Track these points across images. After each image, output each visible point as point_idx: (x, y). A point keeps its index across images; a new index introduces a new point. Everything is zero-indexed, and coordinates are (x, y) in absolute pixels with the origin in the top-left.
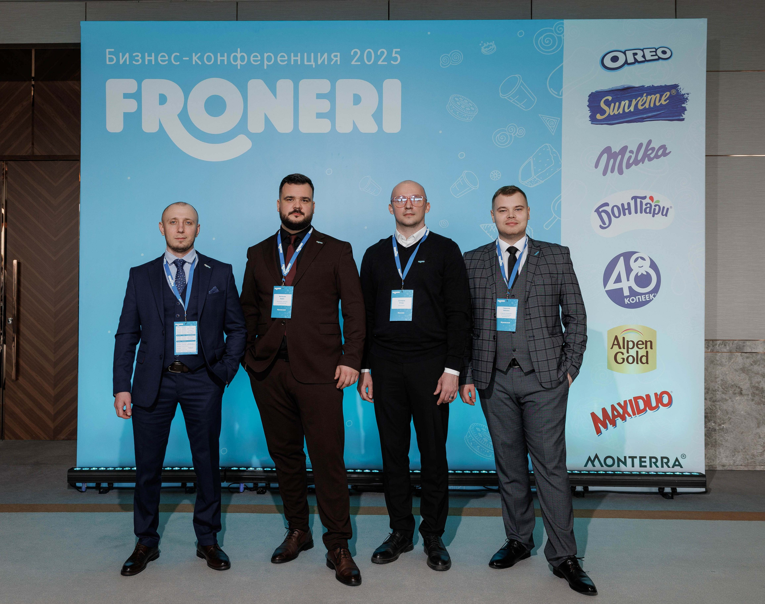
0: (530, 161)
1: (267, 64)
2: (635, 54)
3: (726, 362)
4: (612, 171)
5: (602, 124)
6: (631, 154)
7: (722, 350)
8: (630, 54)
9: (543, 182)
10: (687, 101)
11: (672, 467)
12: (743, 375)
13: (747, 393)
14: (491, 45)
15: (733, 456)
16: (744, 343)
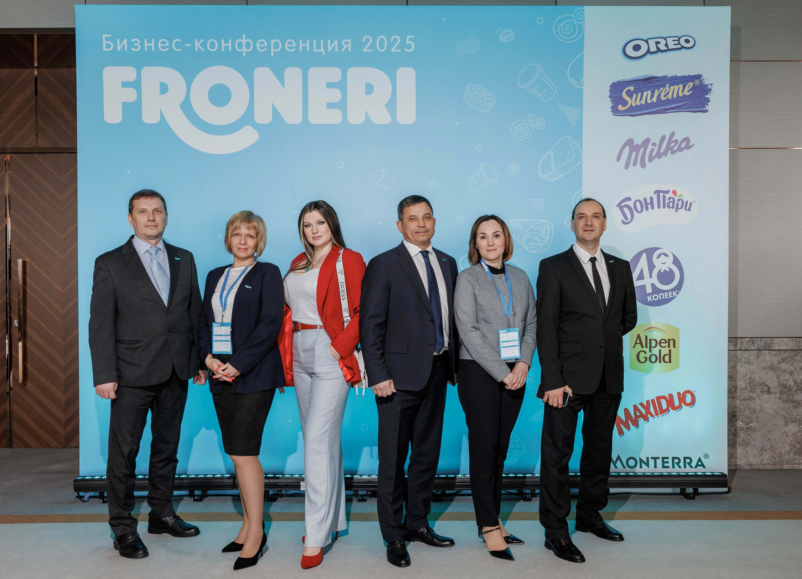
0: (550, 154)
1: (274, 51)
2: (658, 43)
3: (754, 360)
4: (635, 164)
5: (624, 116)
6: (654, 147)
7: (750, 348)
8: (652, 43)
9: (563, 175)
10: (711, 91)
11: (695, 468)
12: (771, 373)
13: (775, 391)
14: (509, 33)
15: (760, 455)
16: (772, 340)
